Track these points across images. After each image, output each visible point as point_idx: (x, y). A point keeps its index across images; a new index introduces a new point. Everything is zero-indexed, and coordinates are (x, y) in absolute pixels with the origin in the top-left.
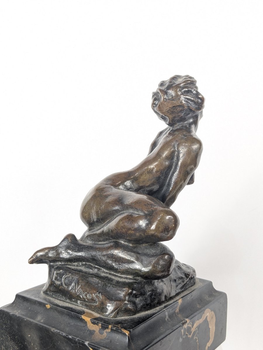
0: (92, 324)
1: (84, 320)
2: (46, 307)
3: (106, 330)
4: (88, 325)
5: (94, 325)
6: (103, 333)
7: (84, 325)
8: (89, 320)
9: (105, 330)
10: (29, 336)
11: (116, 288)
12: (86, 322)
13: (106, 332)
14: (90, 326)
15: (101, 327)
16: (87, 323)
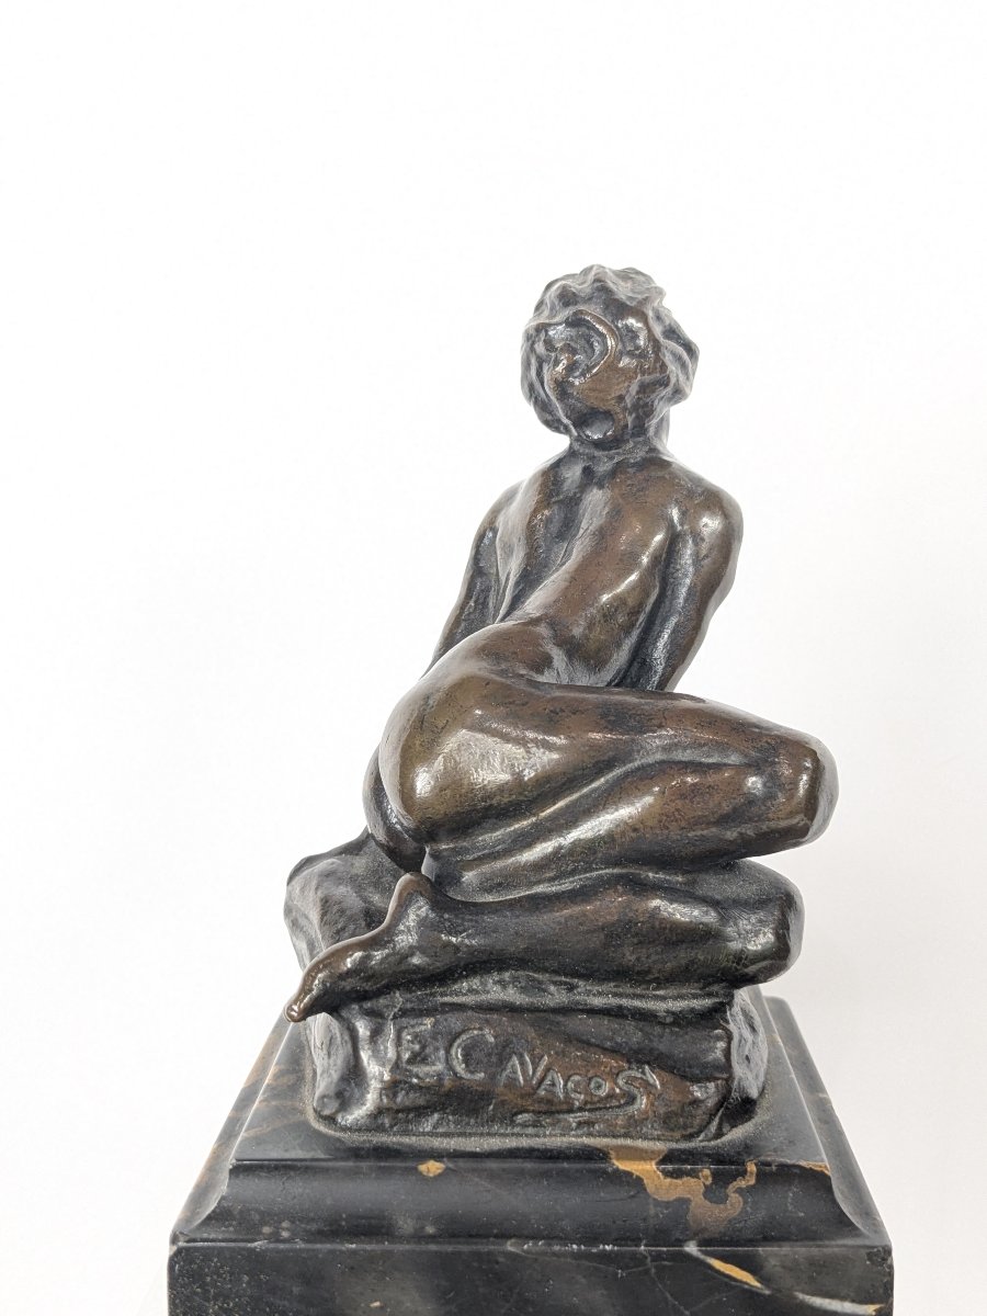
0: (668, 1180)
1: (629, 1174)
2: (421, 1173)
3: (735, 1183)
4: (650, 1188)
5: (679, 1181)
6: (727, 1196)
7: (632, 1193)
8: (654, 1167)
9: (731, 1186)
10: (377, 1304)
11: (686, 1033)
12: (639, 1180)
13: (740, 1191)
14: (657, 1189)
15: (710, 1179)
16: (645, 1181)
